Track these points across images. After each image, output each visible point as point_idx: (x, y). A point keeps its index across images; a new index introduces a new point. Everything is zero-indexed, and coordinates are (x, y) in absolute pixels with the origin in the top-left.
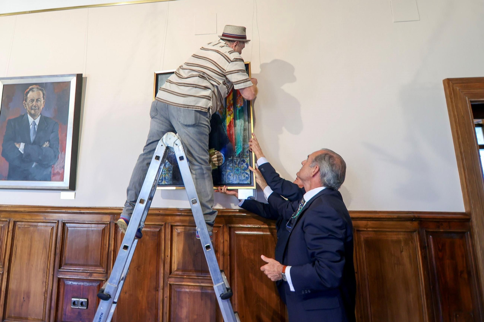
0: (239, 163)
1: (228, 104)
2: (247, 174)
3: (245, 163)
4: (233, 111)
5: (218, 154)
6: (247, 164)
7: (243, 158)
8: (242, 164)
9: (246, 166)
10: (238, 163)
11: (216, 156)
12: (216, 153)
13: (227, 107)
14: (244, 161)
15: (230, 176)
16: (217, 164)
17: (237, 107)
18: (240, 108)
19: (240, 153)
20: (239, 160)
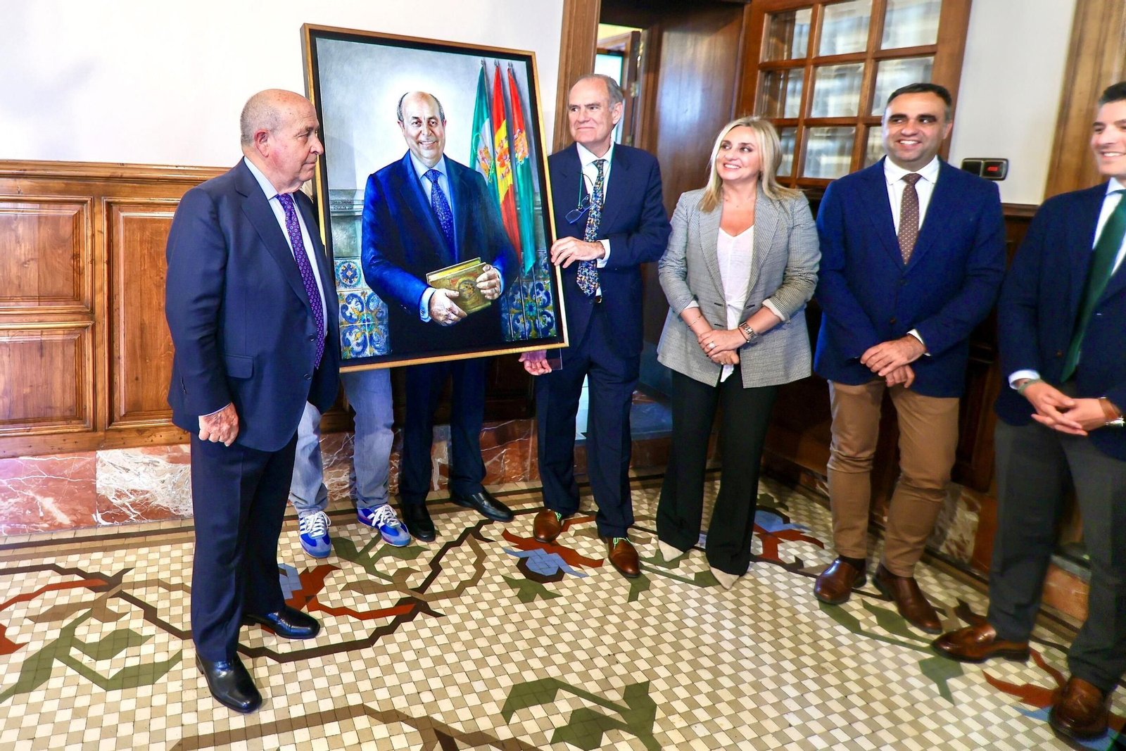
0: (533, 290)
1: (498, 149)
2: (549, 315)
3: (544, 291)
4: (510, 167)
5: (489, 272)
6: (547, 294)
7: (539, 279)
8: (538, 294)
9: (545, 298)
10: (529, 292)
11: (484, 276)
12: (484, 269)
13: (497, 156)
14: (540, 287)
15: (518, 322)
16: (489, 295)
17: (516, 159)
18: (523, 162)
19: (531, 268)
20: (531, 285)
